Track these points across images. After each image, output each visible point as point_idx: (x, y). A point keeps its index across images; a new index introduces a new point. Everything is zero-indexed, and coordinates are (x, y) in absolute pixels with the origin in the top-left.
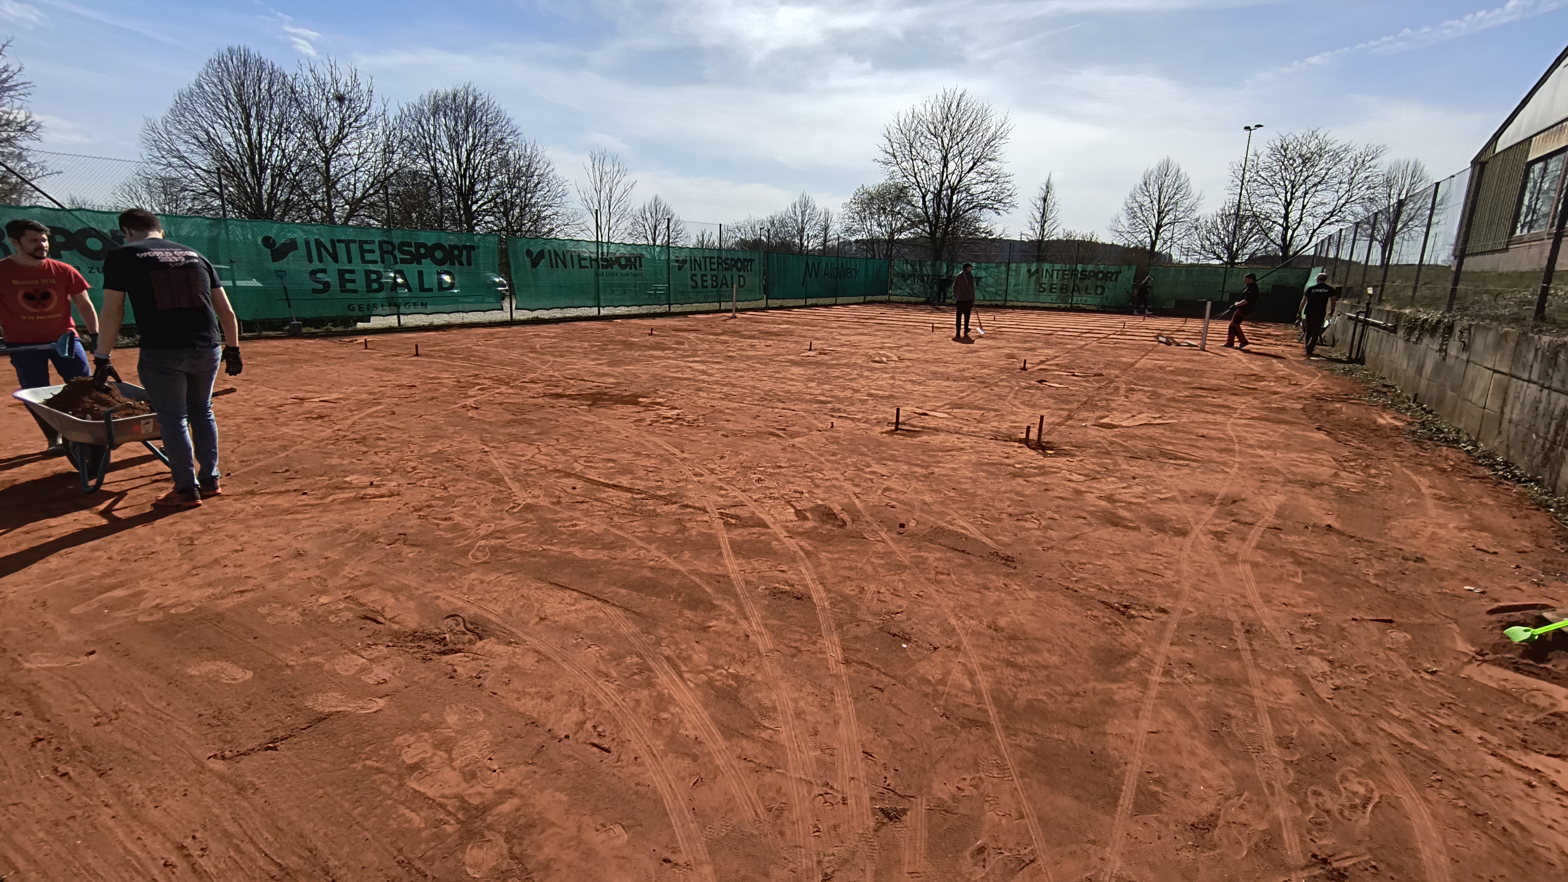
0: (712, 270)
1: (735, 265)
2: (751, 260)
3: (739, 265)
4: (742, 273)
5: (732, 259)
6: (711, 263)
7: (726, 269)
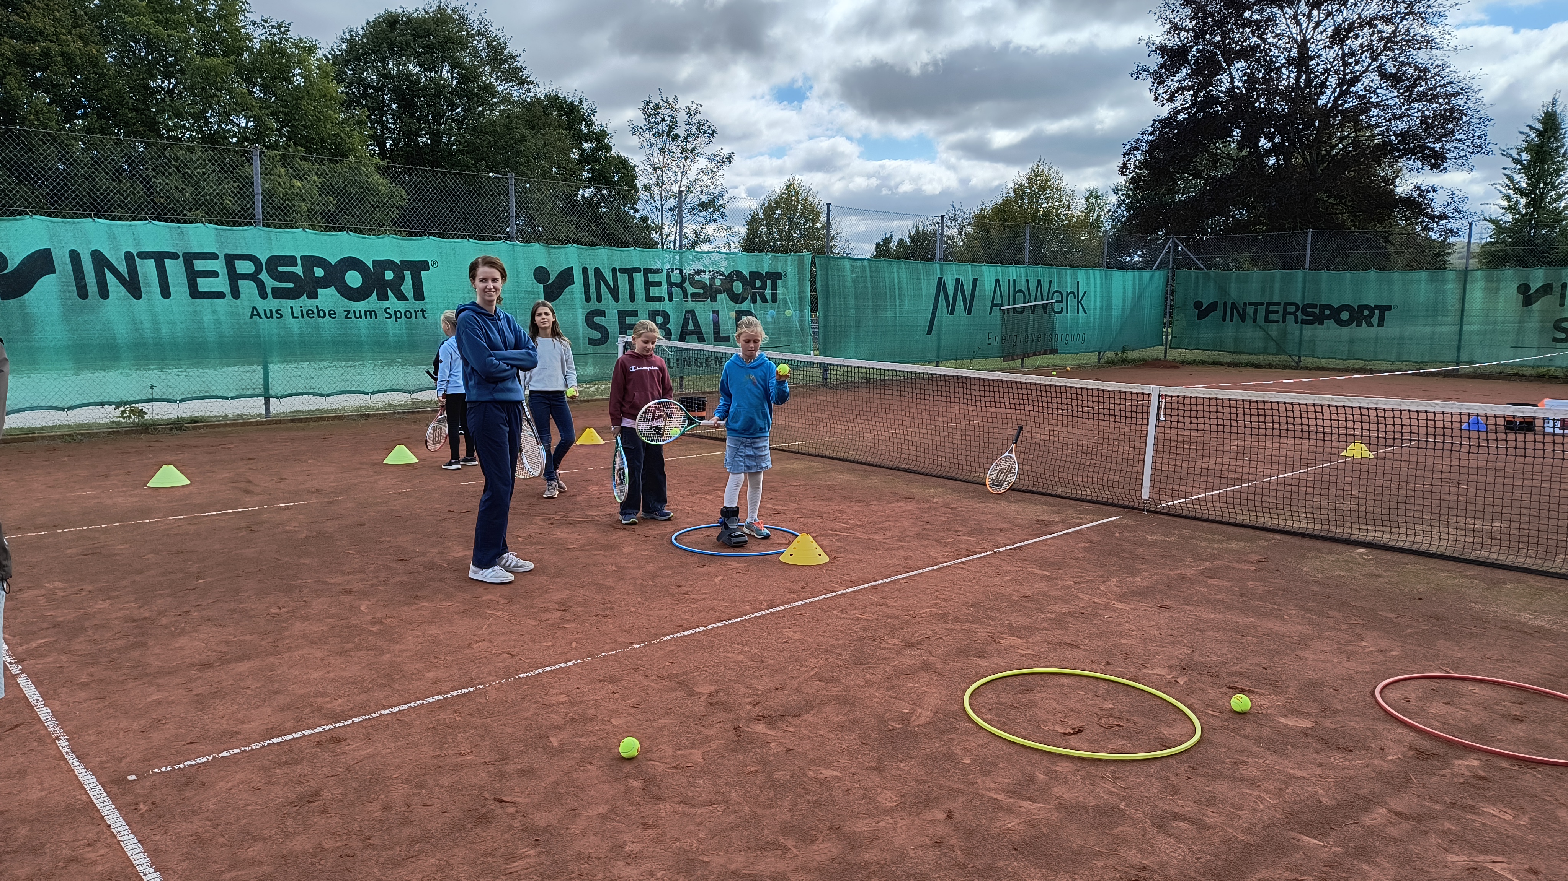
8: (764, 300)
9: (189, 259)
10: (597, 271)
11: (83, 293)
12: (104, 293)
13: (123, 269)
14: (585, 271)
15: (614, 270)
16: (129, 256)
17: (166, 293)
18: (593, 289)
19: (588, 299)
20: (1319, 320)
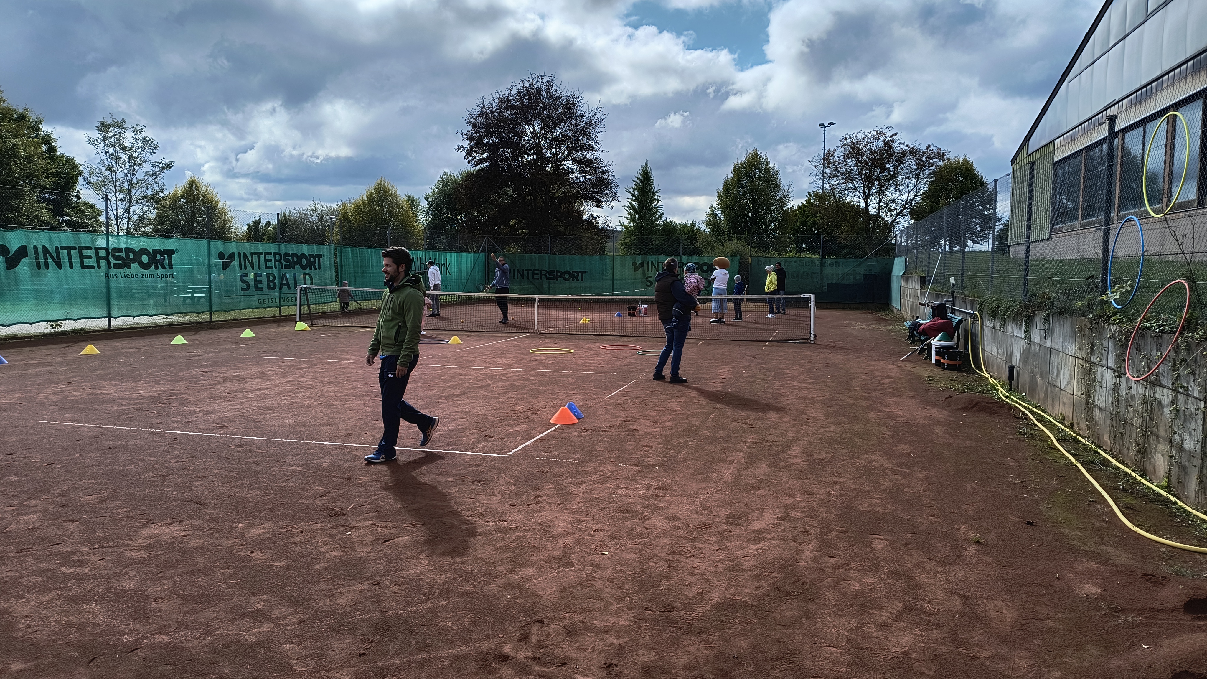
0: (267, 268)
1: (299, 262)
2: (319, 256)
3: (304, 262)
4: (307, 271)
5: (294, 255)
6: (266, 260)
7: (287, 267)
8: (315, 268)
9: (81, 249)
10: (244, 253)
11: (39, 267)
12: (47, 267)
13: (54, 255)
14: (239, 253)
15: (252, 253)
16: (57, 248)
17: (71, 267)
18: (243, 263)
19: (241, 268)
20: (556, 278)
